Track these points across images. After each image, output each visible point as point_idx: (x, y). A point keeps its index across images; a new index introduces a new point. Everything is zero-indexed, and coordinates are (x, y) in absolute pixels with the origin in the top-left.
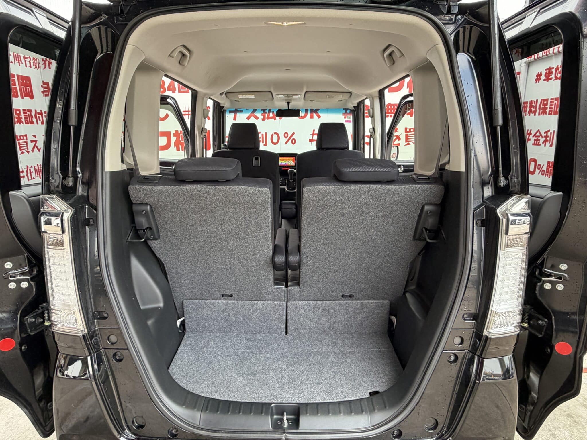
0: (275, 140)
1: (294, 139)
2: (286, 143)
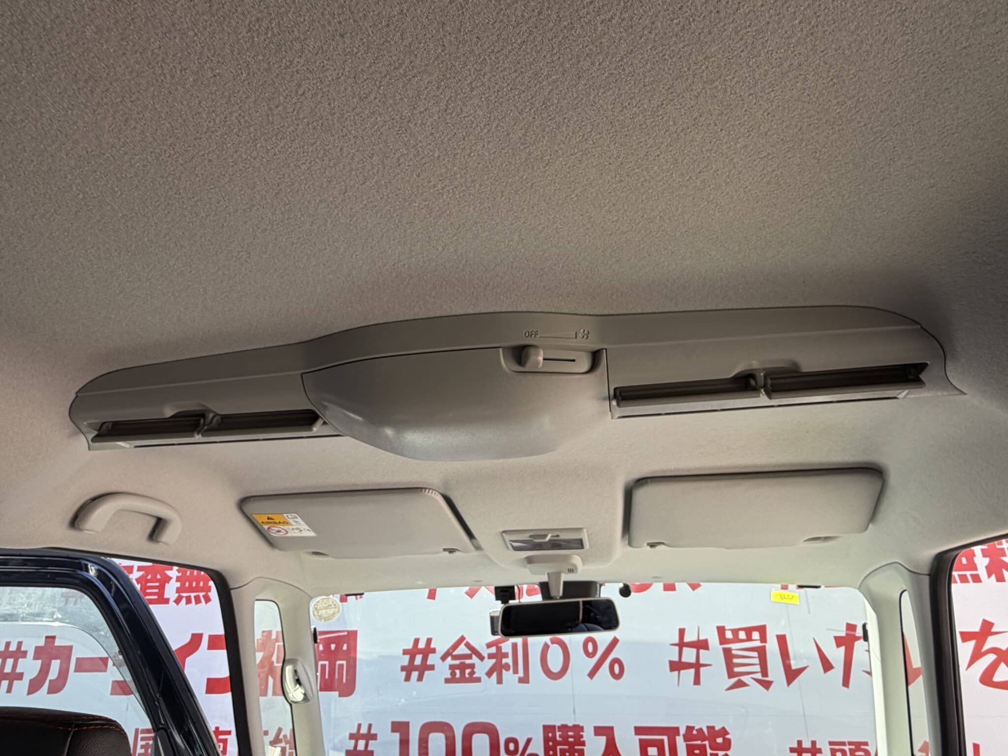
0: (555, 665)
1: (617, 661)
2: (592, 674)
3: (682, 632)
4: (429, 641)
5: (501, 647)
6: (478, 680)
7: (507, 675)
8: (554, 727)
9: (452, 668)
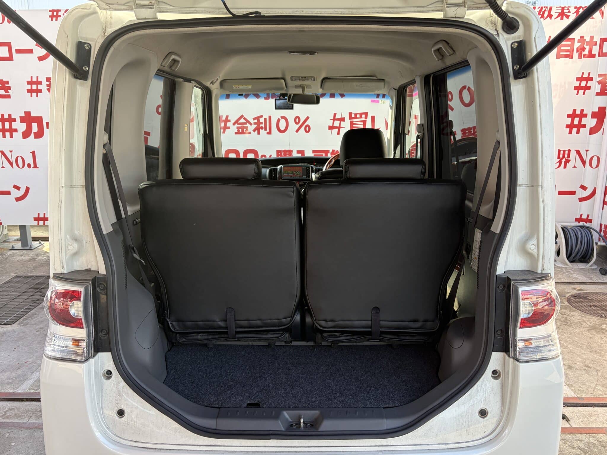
3: (335, 115)
4: (227, 117)
5: (259, 120)
6: (250, 133)
7: (262, 131)
8: (281, 150)
9: (238, 128)
